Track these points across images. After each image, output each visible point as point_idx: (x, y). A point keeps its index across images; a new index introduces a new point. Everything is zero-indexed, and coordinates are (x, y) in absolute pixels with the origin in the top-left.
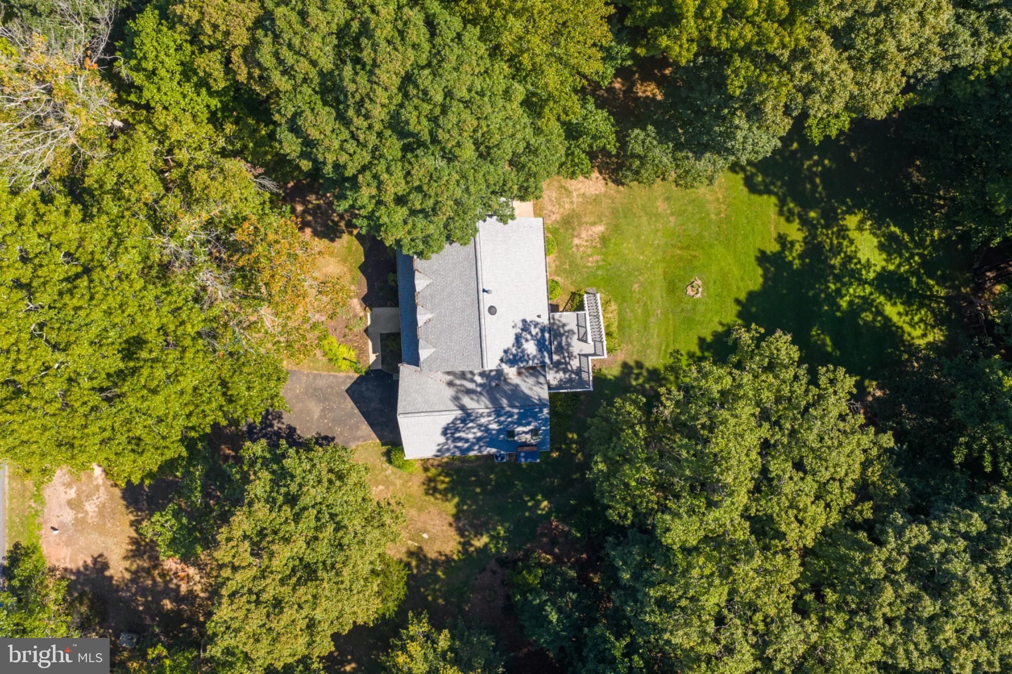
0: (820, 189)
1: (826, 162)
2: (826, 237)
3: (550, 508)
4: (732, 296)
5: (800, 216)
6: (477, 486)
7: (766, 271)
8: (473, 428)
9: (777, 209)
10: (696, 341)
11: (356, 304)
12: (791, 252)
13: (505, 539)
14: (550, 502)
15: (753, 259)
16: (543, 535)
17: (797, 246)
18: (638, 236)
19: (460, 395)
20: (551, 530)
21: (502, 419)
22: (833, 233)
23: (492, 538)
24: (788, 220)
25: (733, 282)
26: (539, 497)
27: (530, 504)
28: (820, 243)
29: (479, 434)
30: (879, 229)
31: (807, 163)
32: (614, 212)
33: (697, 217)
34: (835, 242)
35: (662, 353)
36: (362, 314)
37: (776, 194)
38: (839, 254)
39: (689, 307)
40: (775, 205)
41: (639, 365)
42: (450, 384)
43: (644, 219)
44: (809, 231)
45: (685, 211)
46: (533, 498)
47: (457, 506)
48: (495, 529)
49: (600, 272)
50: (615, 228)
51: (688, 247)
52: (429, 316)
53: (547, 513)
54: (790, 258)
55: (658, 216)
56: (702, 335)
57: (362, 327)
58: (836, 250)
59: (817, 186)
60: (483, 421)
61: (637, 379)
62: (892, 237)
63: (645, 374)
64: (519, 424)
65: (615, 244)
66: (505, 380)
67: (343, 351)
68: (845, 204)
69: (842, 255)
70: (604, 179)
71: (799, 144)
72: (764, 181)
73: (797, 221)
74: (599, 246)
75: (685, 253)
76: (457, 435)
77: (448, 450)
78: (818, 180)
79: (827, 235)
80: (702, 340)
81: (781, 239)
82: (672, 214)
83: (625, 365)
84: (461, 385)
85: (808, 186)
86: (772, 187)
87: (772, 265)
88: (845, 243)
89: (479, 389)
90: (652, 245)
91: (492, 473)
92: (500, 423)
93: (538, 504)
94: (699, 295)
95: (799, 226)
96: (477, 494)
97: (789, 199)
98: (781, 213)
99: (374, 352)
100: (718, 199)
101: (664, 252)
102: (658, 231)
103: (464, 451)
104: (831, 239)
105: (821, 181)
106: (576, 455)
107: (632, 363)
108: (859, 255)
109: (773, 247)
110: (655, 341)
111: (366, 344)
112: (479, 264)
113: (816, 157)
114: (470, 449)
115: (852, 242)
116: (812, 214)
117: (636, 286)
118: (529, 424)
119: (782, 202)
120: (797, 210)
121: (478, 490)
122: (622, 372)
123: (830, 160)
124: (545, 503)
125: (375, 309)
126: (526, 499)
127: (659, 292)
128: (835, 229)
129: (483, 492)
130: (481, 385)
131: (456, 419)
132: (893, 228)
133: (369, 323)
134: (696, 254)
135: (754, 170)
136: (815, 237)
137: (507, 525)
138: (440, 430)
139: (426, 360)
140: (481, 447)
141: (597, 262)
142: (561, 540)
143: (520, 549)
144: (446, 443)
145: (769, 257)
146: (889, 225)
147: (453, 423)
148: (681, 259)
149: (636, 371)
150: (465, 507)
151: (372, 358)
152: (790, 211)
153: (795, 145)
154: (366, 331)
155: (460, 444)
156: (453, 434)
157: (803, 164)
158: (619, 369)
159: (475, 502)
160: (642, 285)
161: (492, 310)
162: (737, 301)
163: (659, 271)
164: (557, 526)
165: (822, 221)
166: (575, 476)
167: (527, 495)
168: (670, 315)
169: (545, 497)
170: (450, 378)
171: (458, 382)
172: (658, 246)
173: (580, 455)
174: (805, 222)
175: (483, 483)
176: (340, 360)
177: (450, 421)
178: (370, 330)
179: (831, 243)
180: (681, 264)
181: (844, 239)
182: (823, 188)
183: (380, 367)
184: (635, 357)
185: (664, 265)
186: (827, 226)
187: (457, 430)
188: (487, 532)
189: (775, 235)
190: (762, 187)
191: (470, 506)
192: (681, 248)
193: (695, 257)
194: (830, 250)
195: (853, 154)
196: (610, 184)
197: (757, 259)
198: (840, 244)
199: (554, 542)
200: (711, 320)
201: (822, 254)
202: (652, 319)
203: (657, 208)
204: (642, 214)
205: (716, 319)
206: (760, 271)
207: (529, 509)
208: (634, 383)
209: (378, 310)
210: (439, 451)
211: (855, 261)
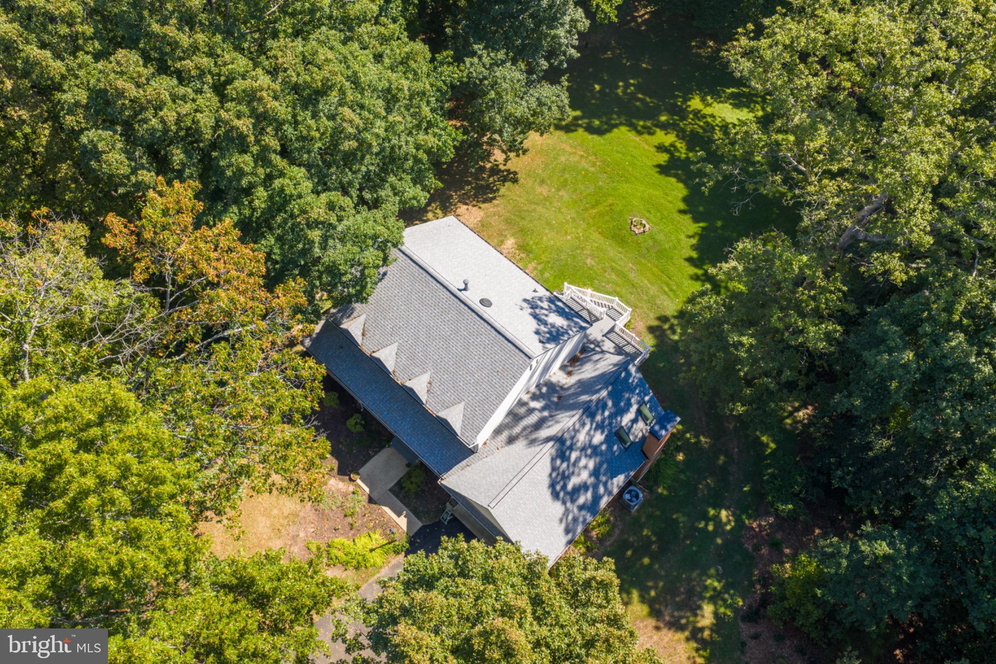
0: (648, 99)
1: (632, 81)
2: (690, 125)
3: (734, 515)
4: (674, 211)
5: (657, 126)
6: (640, 559)
7: (676, 176)
8: (578, 459)
9: (633, 132)
10: (686, 264)
11: (337, 485)
12: (679, 151)
13: (726, 588)
14: (727, 509)
15: (657, 175)
16: (757, 548)
17: (678, 145)
18: (548, 224)
19: (534, 436)
20: (756, 536)
21: (599, 418)
22: (692, 119)
23: (713, 600)
24: (651, 133)
25: (663, 201)
26: (712, 512)
27: (711, 528)
28: (692, 131)
29: (591, 465)
30: (721, 97)
31: (620, 91)
32: (508, 222)
33: (579, 177)
34: (702, 124)
35: (671, 294)
36: (351, 488)
37: (621, 124)
38: (714, 129)
39: (651, 243)
40: (629, 131)
41: (664, 319)
42: (511, 440)
43: (539, 209)
44: (674, 129)
45: (566, 181)
46: (707, 519)
47: (643, 600)
48: (706, 588)
49: (547, 275)
50: (522, 232)
51: (597, 203)
52: (425, 378)
53: (736, 521)
54: (684, 156)
55: (546, 199)
56: (687, 256)
57: (365, 498)
58: (710, 128)
59: (645, 100)
60: (582, 437)
61: (674, 332)
62: (733, 96)
63: (675, 322)
64: (621, 411)
65: (537, 244)
66: (562, 388)
67: (363, 543)
68: (678, 96)
69: (717, 128)
70: (474, 206)
71: (598, 84)
72: (601, 122)
73: (658, 130)
74: (523, 256)
75: (601, 208)
76: (570, 487)
77: (575, 520)
78: (640, 96)
79: (690, 123)
80: (690, 260)
81: (661, 148)
82: (558, 190)
83: (651, 329)
84: (524, 429)
85: (638, 104)
86: (613, 122)
87: (677, 170)
88: (709, 120)
89: (546, 414)
90: (567, 222)
91: (642, 528)
92: (600, 427)
93: (716, 519)
94: (647, 226)
95: (663, 132)
96: (650, 566)
97: (634, 121)
98: (640, 133)
99: (399, 515)
100: (582, 156)
101: (584, 220)
102: (560, 209)
103: (592, 507)
104: (696, 124)
105: (642, 94)
106: (699, 442)
107: (656, 323)
108: (729, 120)
109: (663, 158)
110: (653, 290)
111: (383, 514)
112: (431, 271)
113: (621, 84)
114: (597, 498)
115: (712, 116)
116: (663, 118)
117: (589, 261)
118: (629, 405)
119: (633, 127)
120: (649, 124)
121: (646, 561)
122: (656, 337)
123: (632, 79)
124: (724, 513)
125: (362, 470)
126: (702, 525)
127: (613, 251)
128: (691, 116)
129: (654, 557)
130: (544, 409)
131: (553, 460)
132: (729, 91)
133: (367, 490)
134: (610, 202)
135: (586, 121)
136: (683, 131)
137: (712, 571)
138: (547, 494)
139: (464, 426)
140: (605, 485)
141: (535, 269)
142: (779, 536)
143: (752, 585)
144: (567, 511)
145: (666, 166)
146: (724, 92)
147: (554, 469)
148: (601, 215)
149: (666, 326)
150: (653, 593)
151: (402, 522)
152: (644, 127)
153: (597, 87)
154: (371, 500)
155: (581, 500)
156: (564, 487)
157: (617, 94)
158: (650, 336)
159: (656, 577)
160: (593, 256)
161: (485, 302)
162: (681, 212)
163: (595, 236)
164: (760, 526)
165: (676, 117)
166: (721, 462)
167: (699, 520)
168: (643, 261)
169: (718, 506)
170: (505, 434)
171: (517, 430)
172: (574, 219)
173: (702, 439)
174: (664, 127)
175: (643, 548)
176: (369, 555)
177: (548, 470)
178: (375, 496)
179: (700, 126)
180: (607, 218)
181: (705, 118)
182: (650, 98)
183: (419, 524)
184: (652, 316)
185: (593, 228)
186: (683, 118)
187: (565, 478)
188: (702, 598)
189: (653, 150)
190: (605, 127)
191: (656, 587)
192: (593, 207)
193: (610, 205)
194: (705, 131)
195: (644, 65)
196: (483, 206)
197: (660, 173)
198: (707, 123)
199: (776, 546)
200: (679, 241)
201: (702, 137)
202: (632, 276)
203: (541, 194)
204: (533, 206)
205: (682, 237)
206: (673, 180)
207: (715, 533)
208: (676, 337)
209: (365, 469)
210: (567, 531)
211: (730, 126)
